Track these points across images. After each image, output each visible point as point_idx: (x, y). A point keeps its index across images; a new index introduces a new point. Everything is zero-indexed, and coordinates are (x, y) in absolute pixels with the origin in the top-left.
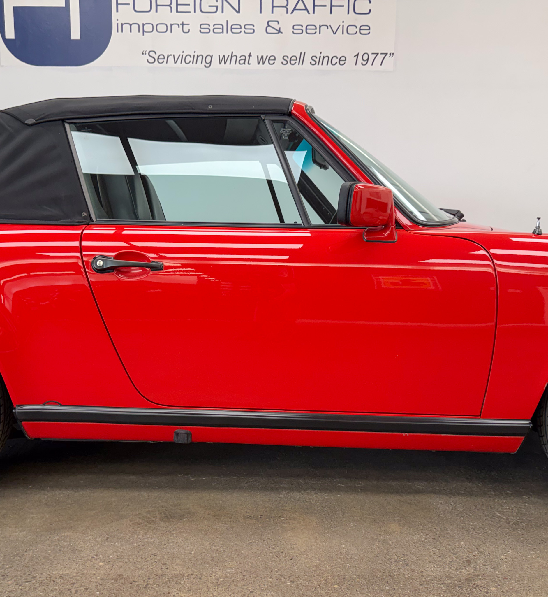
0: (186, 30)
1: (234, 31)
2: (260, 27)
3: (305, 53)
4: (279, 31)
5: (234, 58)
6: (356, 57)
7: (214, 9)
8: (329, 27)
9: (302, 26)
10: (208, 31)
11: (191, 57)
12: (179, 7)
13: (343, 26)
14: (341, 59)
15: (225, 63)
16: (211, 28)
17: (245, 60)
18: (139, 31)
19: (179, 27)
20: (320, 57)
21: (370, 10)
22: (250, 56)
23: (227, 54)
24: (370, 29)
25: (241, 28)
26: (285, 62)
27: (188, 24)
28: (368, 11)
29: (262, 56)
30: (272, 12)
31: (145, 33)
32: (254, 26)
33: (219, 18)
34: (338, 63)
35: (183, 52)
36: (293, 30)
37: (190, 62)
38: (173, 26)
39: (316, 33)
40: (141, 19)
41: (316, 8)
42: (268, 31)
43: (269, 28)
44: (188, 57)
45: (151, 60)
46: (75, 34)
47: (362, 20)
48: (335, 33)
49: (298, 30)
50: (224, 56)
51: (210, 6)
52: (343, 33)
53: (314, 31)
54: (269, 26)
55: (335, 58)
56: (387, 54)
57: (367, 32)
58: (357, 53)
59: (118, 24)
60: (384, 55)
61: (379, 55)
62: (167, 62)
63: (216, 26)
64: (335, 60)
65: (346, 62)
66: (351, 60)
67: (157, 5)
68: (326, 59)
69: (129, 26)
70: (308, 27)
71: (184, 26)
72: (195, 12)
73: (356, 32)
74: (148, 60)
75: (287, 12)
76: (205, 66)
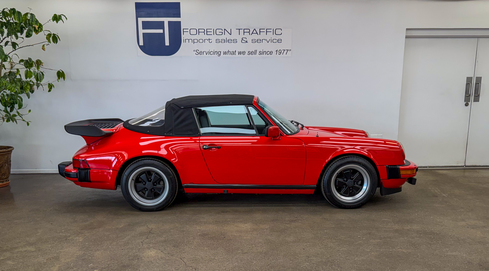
0: (210, 41)
1: (229, 42)
2: (239, 40)
3: (257, 50)
4: (247, 42)
5: (229, 52)
6: (276, 51)
7: (221, 33)
8: (266, 40)
9: (255, 40)
10: (219, 42)
11: (212, 52)
12: (207, 32)
13: (271, 39)
14: (271, 52)
15: (226, 54)
16: (220, 41)
17: (234, 53)
18: (192, 42)
19: (208, 40)
20: (263, 52)
21: (282, 33)
22: (235, 51)
23: (227, 51)
24: (281, 40)
25: (232, 41)
26: (249, 54)
27: (211, 39)
28: (281, 34)
29: (240, 52)
30: (244, 34)
31: (194, 43)
32: (237, 40)
33: (223, 37)
34: (269, 54)
35: (209, 50)
36: (252, 41)
37: (212, 54)
38: (205, 40)
39: (261, 42)
40: (193, 37)
41: (261, 33)
42: (242, 42)
43: (242, 41)
44: (211, 52)
45: (197, 53)
46: (167, 43)
47: (278, 37)
48: (268, 42)
49: (253, 41)
50: (225, 52)
51: (219, 32)
52: (271, 42)
53: (260, 42)
54: (242, 40)
55: (268, 52)
56: (288, 50)
57: (280, 42)
58: (277, 50)
59: (184, 39)
60: (287, 51)
61: (285, 50)
62: (203, 54)
63: (222, 40)
64: (268, 53)
65: (273, 53)
66: (274, 52)
67: (199, 32)
68: (265, 52)
69: (188, 40)
70: (258, 40)
71: (210, 40)
72: (214, 34)
73: (276, 42)
74: (196, 54)
75: (250, 34)
76: (218, 56)
